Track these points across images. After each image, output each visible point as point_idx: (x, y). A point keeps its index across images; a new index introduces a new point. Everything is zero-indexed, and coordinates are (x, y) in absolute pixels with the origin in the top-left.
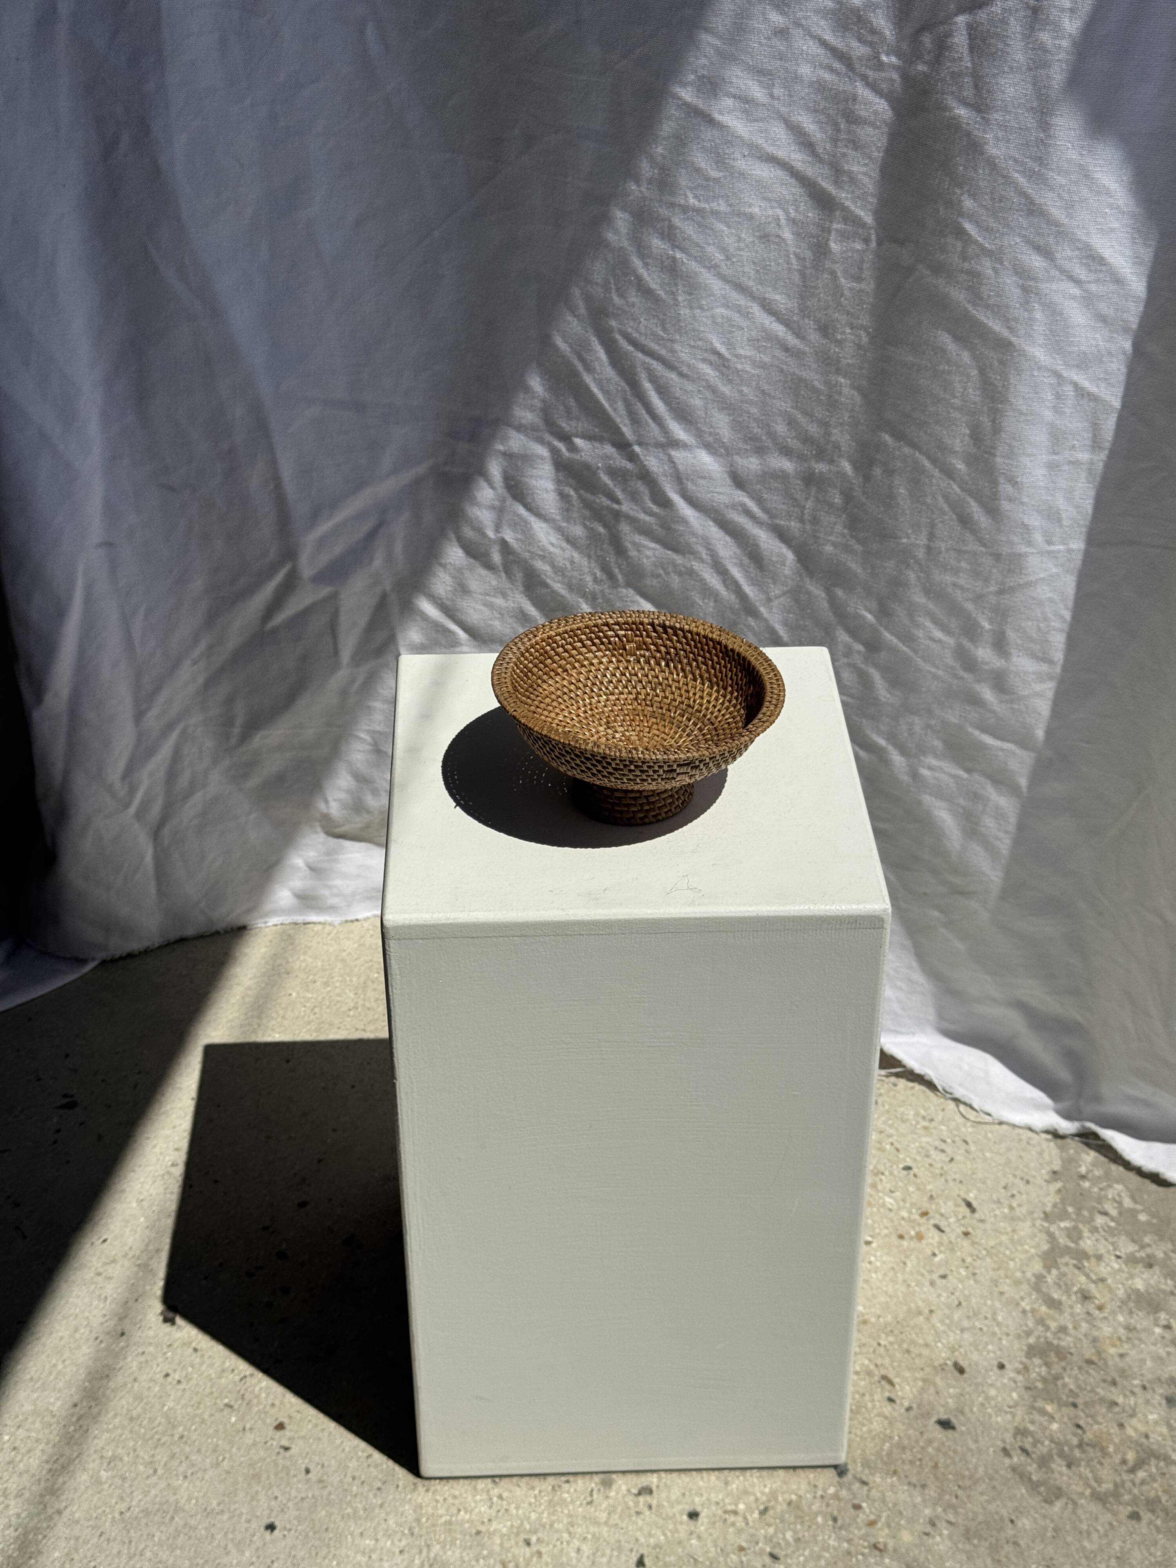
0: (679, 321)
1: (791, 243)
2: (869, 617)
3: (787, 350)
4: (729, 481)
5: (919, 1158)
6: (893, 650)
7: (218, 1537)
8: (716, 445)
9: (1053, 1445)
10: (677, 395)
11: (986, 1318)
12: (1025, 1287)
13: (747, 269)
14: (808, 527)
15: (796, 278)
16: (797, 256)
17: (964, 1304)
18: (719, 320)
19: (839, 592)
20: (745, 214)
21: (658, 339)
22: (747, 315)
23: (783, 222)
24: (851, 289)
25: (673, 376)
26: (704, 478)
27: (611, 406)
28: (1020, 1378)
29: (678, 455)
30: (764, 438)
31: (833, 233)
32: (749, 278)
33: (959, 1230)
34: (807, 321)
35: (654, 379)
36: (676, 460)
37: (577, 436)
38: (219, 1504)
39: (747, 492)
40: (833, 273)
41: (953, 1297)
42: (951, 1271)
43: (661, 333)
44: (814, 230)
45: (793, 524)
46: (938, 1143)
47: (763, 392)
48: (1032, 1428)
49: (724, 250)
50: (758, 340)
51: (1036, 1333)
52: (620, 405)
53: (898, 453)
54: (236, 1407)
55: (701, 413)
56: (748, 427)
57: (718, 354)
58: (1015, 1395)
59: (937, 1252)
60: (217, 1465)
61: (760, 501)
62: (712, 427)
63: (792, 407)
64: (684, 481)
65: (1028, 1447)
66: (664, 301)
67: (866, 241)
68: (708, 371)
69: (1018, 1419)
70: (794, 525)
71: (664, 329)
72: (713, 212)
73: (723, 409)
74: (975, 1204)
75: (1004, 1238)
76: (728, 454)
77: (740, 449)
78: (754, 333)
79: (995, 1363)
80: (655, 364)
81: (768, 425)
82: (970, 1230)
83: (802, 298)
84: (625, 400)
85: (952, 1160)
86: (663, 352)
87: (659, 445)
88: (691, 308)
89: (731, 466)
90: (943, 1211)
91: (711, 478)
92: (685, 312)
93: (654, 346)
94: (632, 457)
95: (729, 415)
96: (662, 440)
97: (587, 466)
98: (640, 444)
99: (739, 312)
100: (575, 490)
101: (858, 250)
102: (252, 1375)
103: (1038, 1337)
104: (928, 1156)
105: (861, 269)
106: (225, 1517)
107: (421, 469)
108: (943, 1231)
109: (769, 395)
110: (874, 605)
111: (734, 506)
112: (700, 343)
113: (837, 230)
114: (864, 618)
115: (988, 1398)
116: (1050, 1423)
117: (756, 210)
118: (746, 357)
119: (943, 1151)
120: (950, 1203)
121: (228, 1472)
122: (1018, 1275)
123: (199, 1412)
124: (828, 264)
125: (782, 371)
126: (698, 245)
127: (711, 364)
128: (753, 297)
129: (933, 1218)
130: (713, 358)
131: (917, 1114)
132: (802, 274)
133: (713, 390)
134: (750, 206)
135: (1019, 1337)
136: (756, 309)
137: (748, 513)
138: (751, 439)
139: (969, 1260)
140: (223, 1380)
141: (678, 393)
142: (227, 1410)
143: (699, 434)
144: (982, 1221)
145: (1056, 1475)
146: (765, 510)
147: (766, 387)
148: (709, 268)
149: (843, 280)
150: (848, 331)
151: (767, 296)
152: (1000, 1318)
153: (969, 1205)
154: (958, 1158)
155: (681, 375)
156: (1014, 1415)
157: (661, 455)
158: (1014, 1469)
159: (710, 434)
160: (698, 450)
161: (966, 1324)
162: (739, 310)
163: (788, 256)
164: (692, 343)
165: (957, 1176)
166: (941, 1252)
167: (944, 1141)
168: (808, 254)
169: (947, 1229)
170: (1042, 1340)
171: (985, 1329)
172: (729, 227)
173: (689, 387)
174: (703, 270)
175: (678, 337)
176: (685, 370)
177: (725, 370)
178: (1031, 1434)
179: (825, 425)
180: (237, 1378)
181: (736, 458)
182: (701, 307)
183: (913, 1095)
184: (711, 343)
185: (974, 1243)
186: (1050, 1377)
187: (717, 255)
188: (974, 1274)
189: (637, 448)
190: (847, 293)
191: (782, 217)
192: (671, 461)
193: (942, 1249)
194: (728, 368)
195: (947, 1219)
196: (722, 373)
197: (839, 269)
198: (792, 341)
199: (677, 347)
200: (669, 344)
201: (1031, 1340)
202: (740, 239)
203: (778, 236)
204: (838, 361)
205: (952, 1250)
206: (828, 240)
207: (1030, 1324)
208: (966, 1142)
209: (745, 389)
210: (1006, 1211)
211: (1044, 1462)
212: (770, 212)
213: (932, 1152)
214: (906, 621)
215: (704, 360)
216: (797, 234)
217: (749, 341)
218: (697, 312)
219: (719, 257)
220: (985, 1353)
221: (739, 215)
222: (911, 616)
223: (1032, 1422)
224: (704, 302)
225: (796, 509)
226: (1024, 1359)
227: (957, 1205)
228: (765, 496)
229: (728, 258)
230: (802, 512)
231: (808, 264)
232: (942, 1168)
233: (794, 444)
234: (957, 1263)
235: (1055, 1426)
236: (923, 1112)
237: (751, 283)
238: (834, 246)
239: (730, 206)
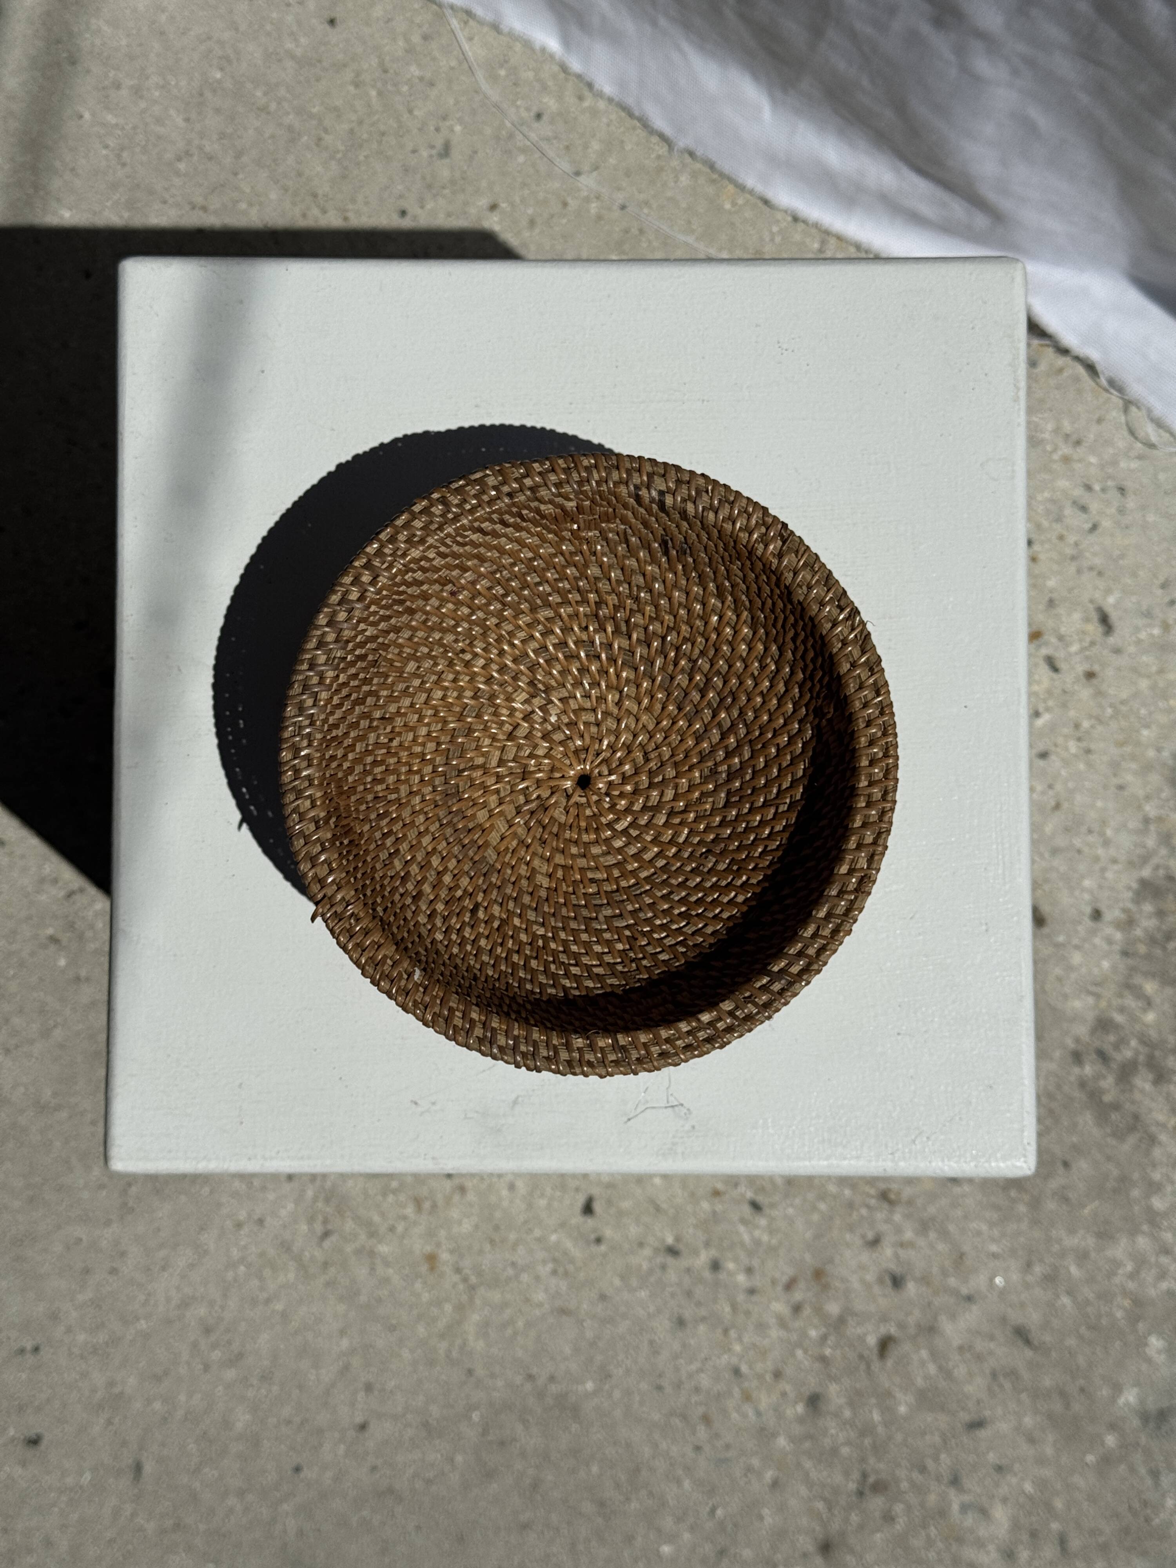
5: (1045, 523)
7: (58, 1144)
9: (1141, 1049)
11: (1090, 831)
12: (1155, 779)
17: (1065, 805)
28: (1118, 936)
33: (1081, 669)
38: (55, 1094)
41: (1051, 793)
42: (1056, 745)
46: (1078, 492)
48: (1119, 1018)
51: (1155, 860)
54: (65, 942)
58: (1106, 964)
59: (1041, 710)
60: (46, 1033)
65: (1108, 1048)
69: (1103, 1004)
74: (1114, 616)
75: (1144, 684)
79: (1088, 910)
82: (1096, 668)
85: (1094, 527)
90: (1063, 630)
102: (81, 890)
103: (1157, 867)
104: (1059, 519)
106: (64, 1114)
108: (1055, 669)
115: (1070, 968)
116: (1145, 1011)
119: (1084, 509)
120: (1077, 616)
121: (62, 1046)
122: (1151, 753)
123: (14, 947)
129: (1047, 644)
131: (1057, 430)
135: (1131, 864)
139: (1086, 724)
140: (43, 898)
142: (53, 948)
144: (1117, 651)
145: (1137, 1096)
152: (1109, 832)
153: (1105, 620)
154: (1106, 523)
156: (1098, 996)
158: (1082, 1084)
161: (1061, 841)
165: (1097, 561)
166: (1048, 709)
167: (1089, 488)
169: (1062, 666)
170: (1161, 872)
171: (1086, 850)
178: (1117, 1027)
180: (62, 893)
183: (1058, 387)
185: (1099, 693)
186: (1159, 936)
188: (1088, 751)
193: (1050, 703)
195: (1067, 645)
201: (1146, 872)
205: (1064, 706)
207: (1151, 842)
208: (1122, 490)
210: (1156, 631)
211: (1126, 1073)
213: (1068, 511)
220: (1077, 893)
223: (1122, 1010)
226: (1130, 905)
227: (1087, 620)
232: (1076, 544)
234: (1066, 731)
235: (1150, 1017)
236: (1067, 426)
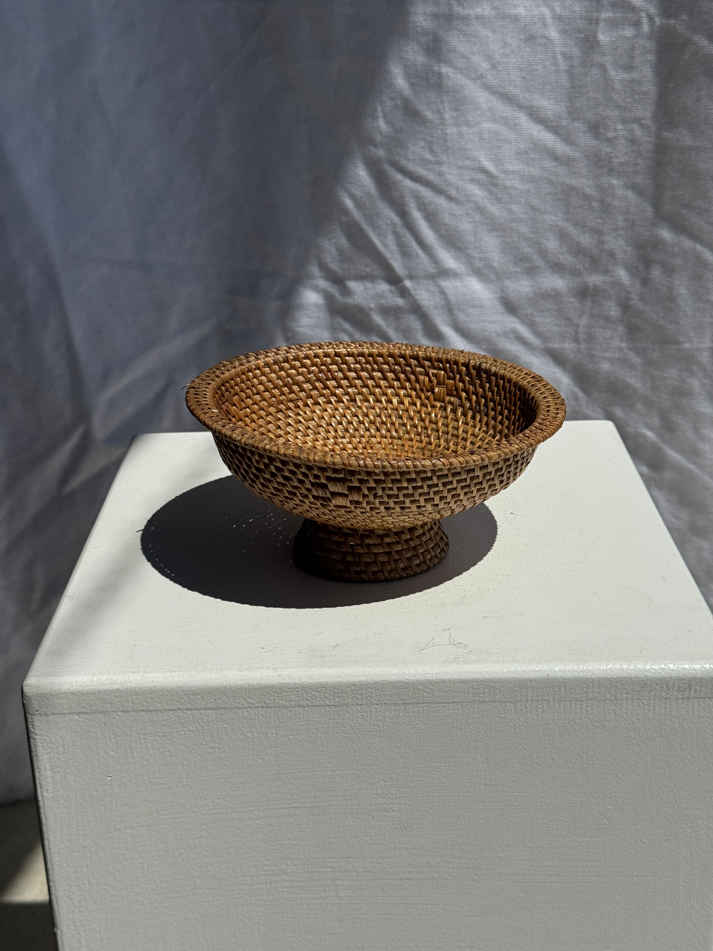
0: (446, 141)
1: (556, 42)
2: (650, 434)
3: (555, 158)
4: (500, 307)
6: (677, 468)
8: (485, 271)
10: (446, 221)
13: (513, 77)
14: (583, 346)
15: (564, 79)
16: (565, 56)
18: (487, 136)
19: (618, 412)
20: (510, 16)
21: (425, 163)
22: (514, 126)
23: (549, 21)
24: (621, 81)
25: (441, 201)
26: (475, 306)
27: (382, 242)
29: (448, 284)
30: (535, 257)
31: (602, 24)
32: (516, 86)
34: (576, 124)
35: (422, 207)
36: (446, 291)
37: (350, 279)
39: (519, 318)
40: (603, 68)
43: (429, 157)
44: (581, 24)
45: (566, 345)
47: (533, 208)
49: (489, 57)
50: (526, 152)
52: (391, 240)
53: (676, 250)
55: (470, 238)
56: (518, 248)
57: (485, 171)
61: (532, 325)
62: (482, 251)
63: (563, 220)
64: (456, 312)
66: (430, 121)
67: (637, 24)
68: (476, 191)
70: (568, 346)
71: (432, 152)
72: (478, 18)
73: (492, 230)
76: (498, 279)
77: (510, 273)
78: (522, 146)
80: (423, 191)
81: (539, 243)
83: (571, 99)
84: (396, 234)
86: (431, 177)
87: (431, 277)
88: (458, 125)
89: (502, 291)
91: (481, 306)
92: (451, 130)
93: (421, 171)
94: (404, 292)
95: (498, 237)
96: (433, 271)
97: (360, 309)
98: (411, 277)
99: (507, 124)
100: (350, 335)
101: (628, 38)
105: (631, 57)
107: (206, 328)
109: (539, 211)
110: (656, 421)
111: (505, 334)
112: (467, 163)
113: (605, 20)
114: (644, 437)
117: (521, 11)
118: (514, 172)
124: (597, 58)
125: (551, 182)
126: (464, 56)
127: (478, 182)
128: (520, 107)
130: (481, 176)
132: (570, 73)
133: (482, 211)
134: (515, 6)
136: (523, 120)
137: (520, 339)
138: (521, 260)
141: (446, 218)
143: (469, 260)
146: (538, 334)
147: (536, 202)
148: (474, 79)
149: (612, 73)
150: (620, 127)
151: (534, 103)
155: (450, 198)
157: (433, 288)
159: (480, 259)
160: (468, 278)
162: (506, 122)
163: (554, 57)
164: (460, 163)
168: (576, 51)
172: (494, 31)
173: (458, 210)
174: (469, 82)
175: (445, 158)
176: (453, 193)
177: (493, 188)
179: (599, 233)
181: (507, 283)
182: (468, 124)
184: (479, 162)
187: (483, 65)
189: (408, 283)
190: (618, 86)
191: (548, 14)
192: (442, 292)
194: (495, 185)
196: (491, 192)
197: (608, 61)
198: (561, 148)
199: (444, 169)
200: (436, 167)
202: (505, 44)
203: (545, 37)
204: (610, 162)
206: (596, 32)
209: (515, 207)
212: (535, 12)
214: (690, 434)
215: (472, 180)
216: (564, 32)
217: (517, 154)
218: (464, 129)
219: (485, 66)
221: (504, 17)
222: (696, 430)
224: (470, 118)
225: (570, 329)
228: (537, 319)
229: (494, 66)
230: (577, 333)
231: (575, 62)
233: (567, 259)
237: (518, 91)
238: (603, 38)
239: (495, 8)
